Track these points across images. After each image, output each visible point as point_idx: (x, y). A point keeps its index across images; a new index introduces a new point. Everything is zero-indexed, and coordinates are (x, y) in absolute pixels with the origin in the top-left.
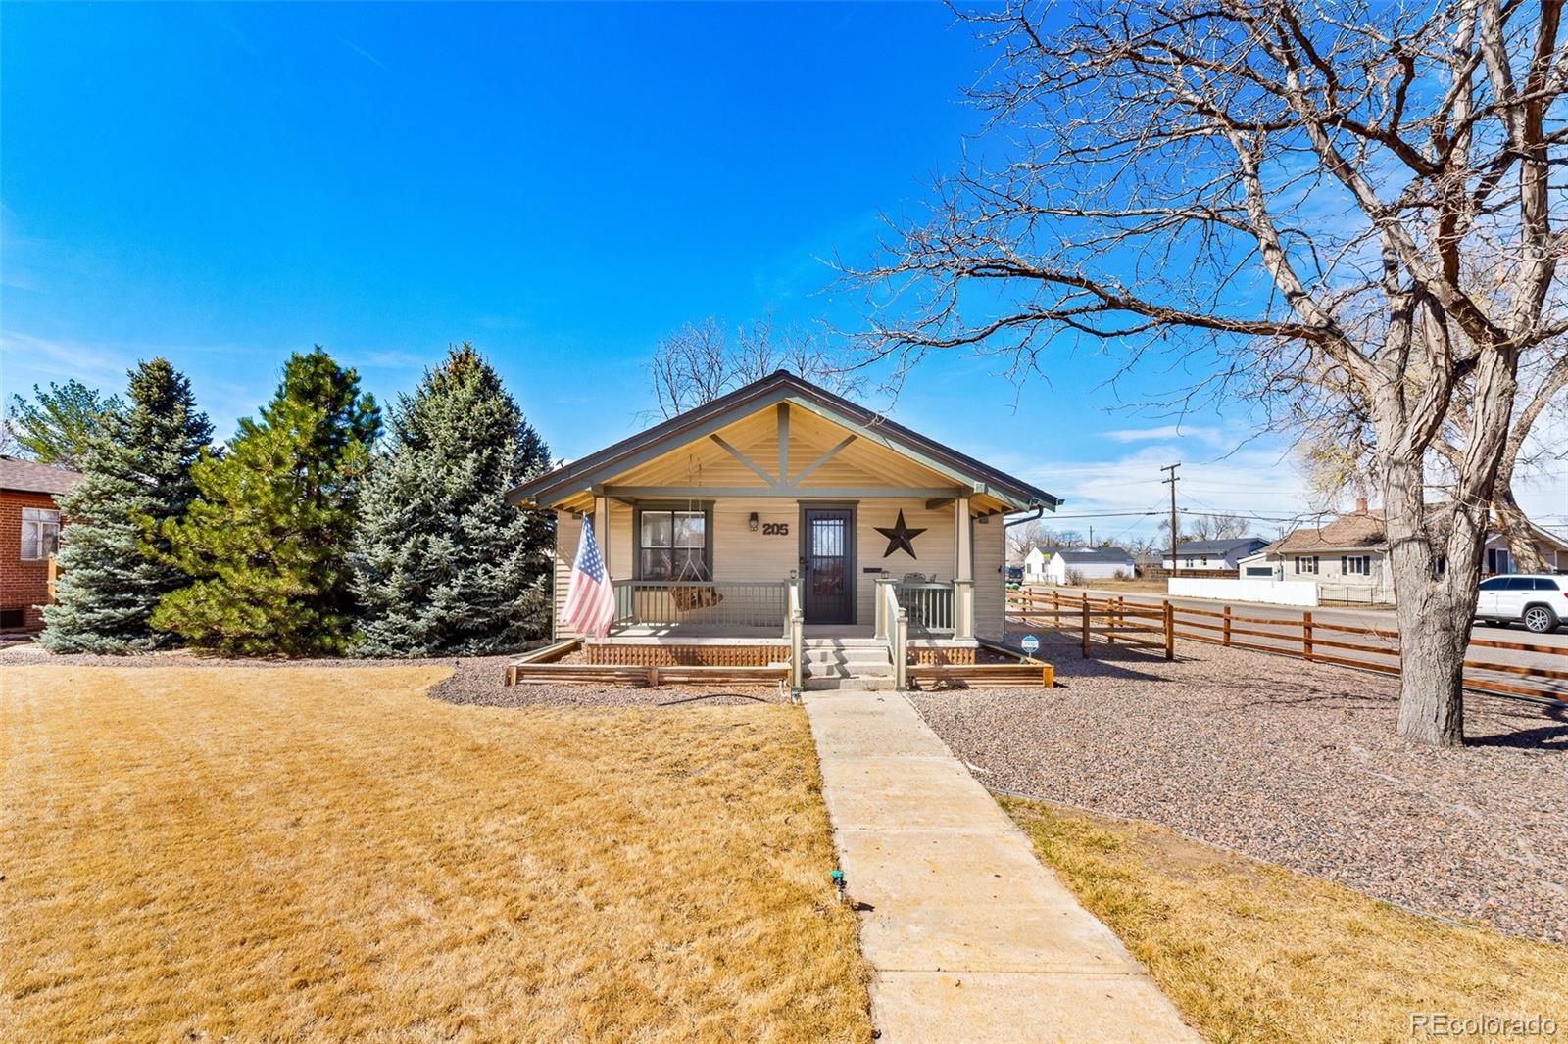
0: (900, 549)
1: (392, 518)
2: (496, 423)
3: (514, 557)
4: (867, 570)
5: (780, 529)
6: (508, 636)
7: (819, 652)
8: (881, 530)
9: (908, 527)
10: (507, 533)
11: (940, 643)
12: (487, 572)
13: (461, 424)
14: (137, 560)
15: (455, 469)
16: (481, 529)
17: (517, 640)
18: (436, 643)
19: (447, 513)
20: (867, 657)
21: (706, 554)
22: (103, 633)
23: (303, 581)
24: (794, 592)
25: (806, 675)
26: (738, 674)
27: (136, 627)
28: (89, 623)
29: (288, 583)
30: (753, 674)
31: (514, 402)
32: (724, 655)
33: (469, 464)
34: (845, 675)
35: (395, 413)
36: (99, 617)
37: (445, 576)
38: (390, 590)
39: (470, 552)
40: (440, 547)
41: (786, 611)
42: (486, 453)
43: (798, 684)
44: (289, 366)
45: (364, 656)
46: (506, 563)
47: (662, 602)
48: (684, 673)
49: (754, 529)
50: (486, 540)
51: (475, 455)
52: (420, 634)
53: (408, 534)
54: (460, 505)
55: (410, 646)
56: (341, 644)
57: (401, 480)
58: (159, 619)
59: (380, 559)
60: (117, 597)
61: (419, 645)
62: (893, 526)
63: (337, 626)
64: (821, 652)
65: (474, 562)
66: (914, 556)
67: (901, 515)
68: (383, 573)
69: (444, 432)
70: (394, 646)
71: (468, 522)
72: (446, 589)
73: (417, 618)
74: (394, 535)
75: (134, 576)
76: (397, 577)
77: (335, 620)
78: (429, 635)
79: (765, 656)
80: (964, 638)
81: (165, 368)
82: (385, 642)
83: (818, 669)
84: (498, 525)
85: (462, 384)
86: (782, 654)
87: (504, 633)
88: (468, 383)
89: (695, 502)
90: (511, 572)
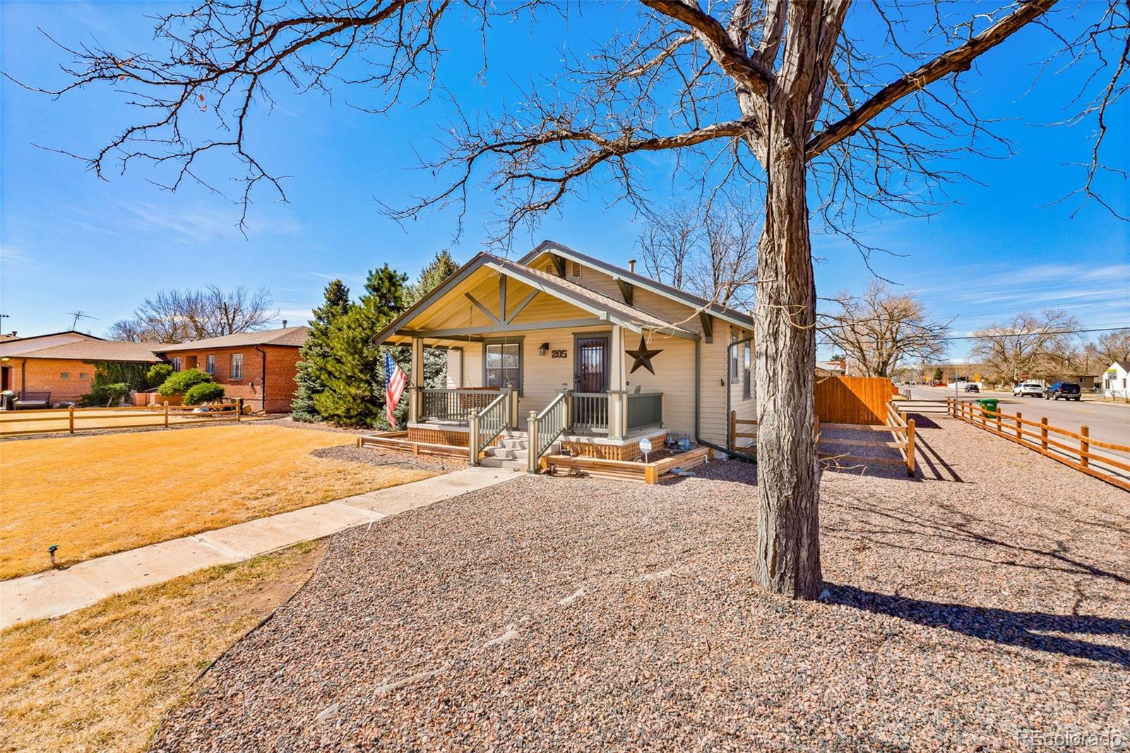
0: (642, 366)
5: (562, 354)
8: (629, 353)
9: (648, 349)
21: (520, 372)
25: (489, 455)
26: (455, 451)
30: (462, 452)
34: (514, 457)
48: (429, 448)
49: (547, 355)
62: (637, 349)
64: (512, 441)
66: (653, 372)
67: (643, 340)
80: (615, 438)
83: (502, 452)
89: (513, 338)
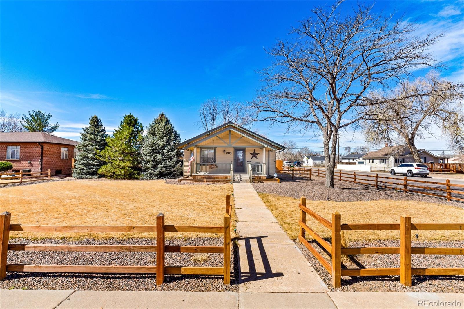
0: (254, 157)
1: (150, 151)
2: (169, 130)
3: (175, 158)
4: (248, 162)
5: (230, 153)
6: (173, 175)
7: (236, 177)
8: (250, 153)
9: (256, 153)
10: (173, 154)
11: (260, 175)
12: (169, 162)
13: (163, 131)
14: (94, 159)
15: (162, 140)
16: (168, 153)
17: (174, 176)
18: (159, 176)
19: (160, 149)
20: (245, 178)
21: (215, 158)
22: (87, 175)
23: (131, 163)
24: (232, 165)
25: (234, 180)
26: (221, 180)
27: (93, 173)
28: (84, 173)
29: (128, 164)
30: (224, 180)
31: (172, 125)
32: (218, 177)
33: (165, 139)
34: (241, 180)
35: (148, 128)
36: (86, 171)
37: (160, 163)
38: (149, 166)
39: (165, 158)
40: (159, 156)
41: (230, 169)
42: (168, 137)
43: (232, 182)
44: (124, 117)
45: (143, 179)
46: (173, 160)
47: (206, 168)
48: (211, 180)
49: (224, 153)
50: (168, 155)
51: (166, 137)
52: (155, 175)
53: (153, 154)
54: (163, 148)
55: (153, 177)
56: (139, 177)
57: (151, 143)
58: (100, 171)
59: (148, 159)
60: (90, 167)
61: (155, 177)
62: (253, 152)
63: (136, 173)
64: (237, 176)
65: (166, 160)
66: (257, 158)
67: (255, 150)
68: (148, 162)
69: (159, 132)
70: (150, 177)
71: (165, 151)
72: (161, 165)
73: (155, 171)
74: (150, 154)
75: (93, 163)
76: (151, 163)
77: (136, 172)
78: (157, 174)
79: (226, 177)
80: (264, 174)
81: (96, 118)
82: (148, 176)
83: (236, 179)
84: (171, 152)
85: (162, 122)
86: (230, 177)
87: (172, 175)
88: (163, 121)
89: (213, 148)
90: (174, 162)
